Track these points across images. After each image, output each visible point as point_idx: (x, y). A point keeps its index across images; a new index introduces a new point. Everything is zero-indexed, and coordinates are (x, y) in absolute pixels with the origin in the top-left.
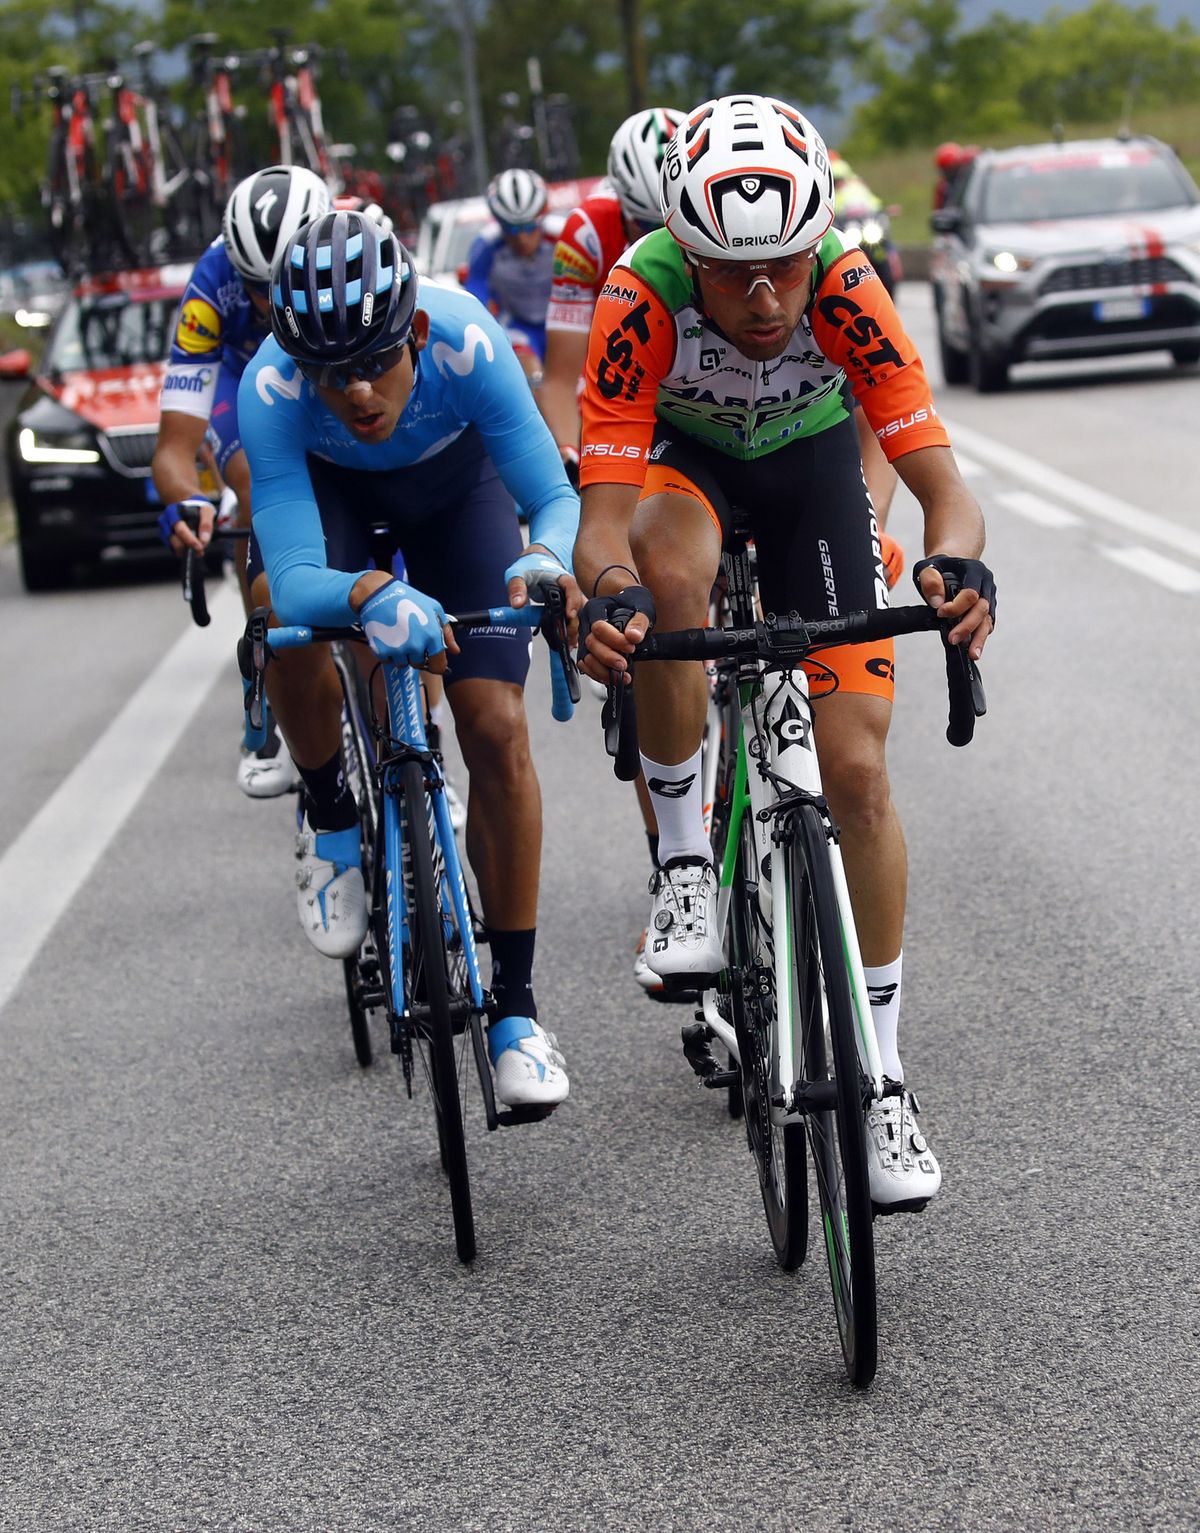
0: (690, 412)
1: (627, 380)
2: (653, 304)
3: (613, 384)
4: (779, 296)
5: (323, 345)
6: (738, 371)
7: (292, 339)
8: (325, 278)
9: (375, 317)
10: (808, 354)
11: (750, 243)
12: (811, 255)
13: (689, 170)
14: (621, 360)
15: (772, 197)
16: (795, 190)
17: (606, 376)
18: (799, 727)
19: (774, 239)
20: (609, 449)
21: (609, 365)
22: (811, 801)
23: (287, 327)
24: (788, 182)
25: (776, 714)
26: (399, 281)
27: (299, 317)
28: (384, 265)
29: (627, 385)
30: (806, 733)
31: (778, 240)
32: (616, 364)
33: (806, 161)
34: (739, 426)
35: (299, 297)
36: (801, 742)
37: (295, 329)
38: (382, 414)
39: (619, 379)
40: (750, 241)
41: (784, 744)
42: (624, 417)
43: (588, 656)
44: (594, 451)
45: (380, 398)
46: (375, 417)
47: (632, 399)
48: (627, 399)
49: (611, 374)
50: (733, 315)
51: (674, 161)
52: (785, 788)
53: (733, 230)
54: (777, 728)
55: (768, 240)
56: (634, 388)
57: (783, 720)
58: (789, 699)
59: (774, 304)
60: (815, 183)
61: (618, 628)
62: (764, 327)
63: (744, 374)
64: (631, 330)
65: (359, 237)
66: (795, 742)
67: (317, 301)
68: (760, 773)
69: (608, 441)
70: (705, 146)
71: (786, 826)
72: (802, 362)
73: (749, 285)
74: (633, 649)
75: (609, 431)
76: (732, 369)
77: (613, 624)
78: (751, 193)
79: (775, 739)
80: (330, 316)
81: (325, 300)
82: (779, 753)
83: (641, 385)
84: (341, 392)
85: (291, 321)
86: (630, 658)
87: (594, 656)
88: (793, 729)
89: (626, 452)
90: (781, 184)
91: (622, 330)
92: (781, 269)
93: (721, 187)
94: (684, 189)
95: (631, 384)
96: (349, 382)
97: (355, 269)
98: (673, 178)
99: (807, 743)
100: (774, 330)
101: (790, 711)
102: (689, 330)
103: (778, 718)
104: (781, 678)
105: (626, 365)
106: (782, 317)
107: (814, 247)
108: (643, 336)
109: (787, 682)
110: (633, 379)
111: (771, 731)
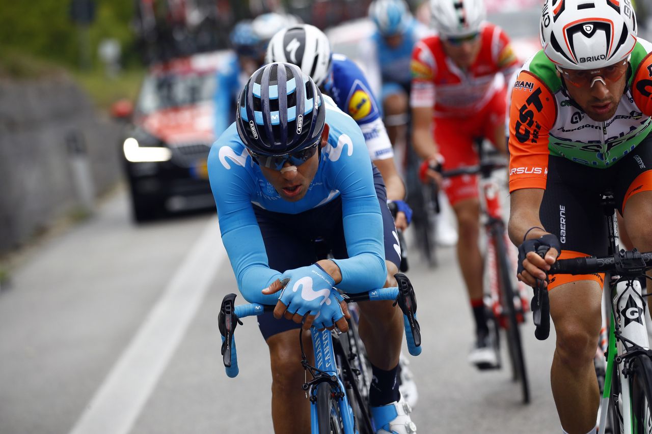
0: (570, 146)
1: (532, 132)
2: (543, 89)
3: (525, 135)
4: (608, 86)
5: (272, 145)
6: (593, 127)
7: (253, 140)
8: (274, 105)
9: (304, 128)
10: (632, 113)
11: (590, 60)
12: (625, 63)
13: (555, 21)
14: (528, 121)
15: (601, 34)
16: (613, 29)
17: (520, 131)
18: (636, 312)
19: (603, 57)
20: (524, 170)
21: (521, 125)
22: (645, 352)
23: (250, 133)
24: (609, 25)
25: (623, 304)
26: (317, 107)
27: (259, 128)
28: (308, 97)
29: (531, 134)
30: (640, 315)
31: (605, 57)
32: (525, 124)
33: (619, 12)
34: (598, 151)
35: (259, 116)
36: (638, 320)
37: (255, 135)
38: (301, 185)
39: (527, 132)
40: (589, 59)
41: (628, 321)
42: (531, 152)
43: (524, 272)
44: (516, 172)
45: (301, 176)
46: (297, 187)
47: (536, 142)
48: (532, 142)
49: (523, 130)
50: (584, 98)
51: (546, 16)
52: (629, 345)
53: (580, 53)
54: (624, 312)
55: (599, 58)
56: (536, 135)
57: (627, 308)
58: (630, 296)
59: (605, 92)
60: (625, 24)
61: (541, 256)
62: (601, 104)
63: (596, 128)
64: (532, 105)
65: (293, 79)
66: (634, 320)
67: (270, 119)
68: (616, 336)
69: (524, 165)
70: (562, 8)
71: (630, 366)
72: (630, 118)
73: (591, 81)
74: (549, 268)
75: (524, 160)
76: (590, 126)
77: (538, 254)
78: (589, 32)
79: (623, 318)
80: (276, 128)
81: (275, 118)
82: (625, 326)
83: (539, 134)
84: (279, 171)
85: (253, 129)
86: (548, 273)
87: (528, 271)
88: (633, 313)
89: (534, 171)
90: (605, 26)
91: (527, 105)
92: (608, 72)
93: (571, 30)
94: (552, 31)
95: (534, 134)
96: (284, 166)
97: (292, 99)
98: (546, 26)
99: (641, 320)
100: (606, 106)
101: (631, 303)
102: (563, 102)
103: (624, 307)
104: (627, 284)
105: (531, 124)
106: (611, 98)
107: (626, 58)
108: (539, 107)
109: (630, 287)
110: (535, 131)
111: (620, 314)
